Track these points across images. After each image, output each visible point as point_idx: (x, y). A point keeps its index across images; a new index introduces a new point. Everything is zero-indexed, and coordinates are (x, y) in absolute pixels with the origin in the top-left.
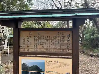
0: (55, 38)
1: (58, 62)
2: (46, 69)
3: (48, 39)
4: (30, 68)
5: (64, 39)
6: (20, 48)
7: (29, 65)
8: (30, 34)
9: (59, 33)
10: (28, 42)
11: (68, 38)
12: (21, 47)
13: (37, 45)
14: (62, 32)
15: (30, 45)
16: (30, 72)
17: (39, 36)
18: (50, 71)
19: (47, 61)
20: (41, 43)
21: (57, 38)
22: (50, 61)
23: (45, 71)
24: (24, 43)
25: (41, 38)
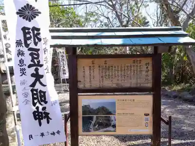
0: (129, 68)
1: (134, 100)
2: (117, 111)
3: (120, 69)
4: (95, 110)
8: (93, 63)
9: (134, 61)
10: (90, 74)
11: (147, 67)
12: (80, 82)
13: (104, 78)
14: (139, 59)
15: (93, 79)
16: (95, 116)
17: (106, 66)
18: (123, 114)
19: (118, 100)
20: (109, 75)
21: (133, 68)
22: (123, 100)
23: (116, 114)
24: (84, 77)
25: (109, 69)
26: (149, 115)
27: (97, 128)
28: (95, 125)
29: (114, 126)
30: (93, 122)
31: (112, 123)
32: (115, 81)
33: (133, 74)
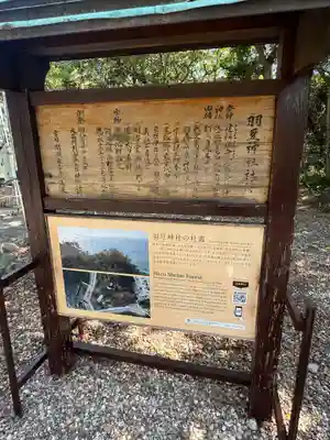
0: (191, 134)
1: (202, 239)
2: (153, 267)
3: (161, 139)
4: (92, 258)
5: (233, 140)
8: (80, 120)
10: (76, 155)
11: (253, 133)
13: (115, 165)
15: (85, 168)
16: (94, 273)
17: (118, 129)
18: (171, 275)
20: (128, 158)
21: (202, 136)
22: (171, 237)
23: (151, 273)
24: (59, 161)
25: (127, 139)
26: (246, 285)
27: (100, 304)
28: (95, 295)
29: (146, 304)
30: (91, 288)
31: (141, 297)
32: (148, 179)
33: (202, 154)
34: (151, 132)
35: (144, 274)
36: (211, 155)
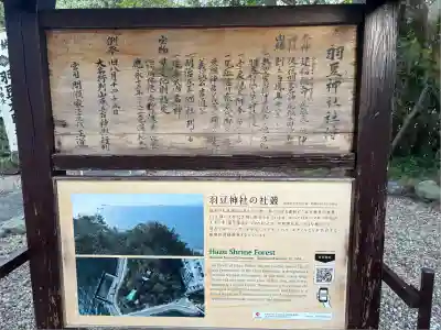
0: (260, 68)
1: (274, 200)
2: (210, 242)
3: (220, 74)
4: (123, 237)
5: (309, 76)
6: (58, 130)
7: (118, 223)
8: (113, 50)
10: (103, 96)
11: (334, 67)
12: (64, 125)
13: (158, 110)
15: (116, 113)
16: (123, 259)
17: (164, 62)
18: (234, 252)
19: (214, 200)
21: (273, 71)
22: (234, 200)
23: (206, 252)
24: (78, 104)
25: (177, 74)
26: (332, 257)
27: (131, 304)
28: (124, 292)
29: (198, 297)
30: (118, 280)
31: (191, 287)
32: (202, 126)
33: (273, 94)
34: (208, 65)
35: (197, 254)
36: (284, 93)
